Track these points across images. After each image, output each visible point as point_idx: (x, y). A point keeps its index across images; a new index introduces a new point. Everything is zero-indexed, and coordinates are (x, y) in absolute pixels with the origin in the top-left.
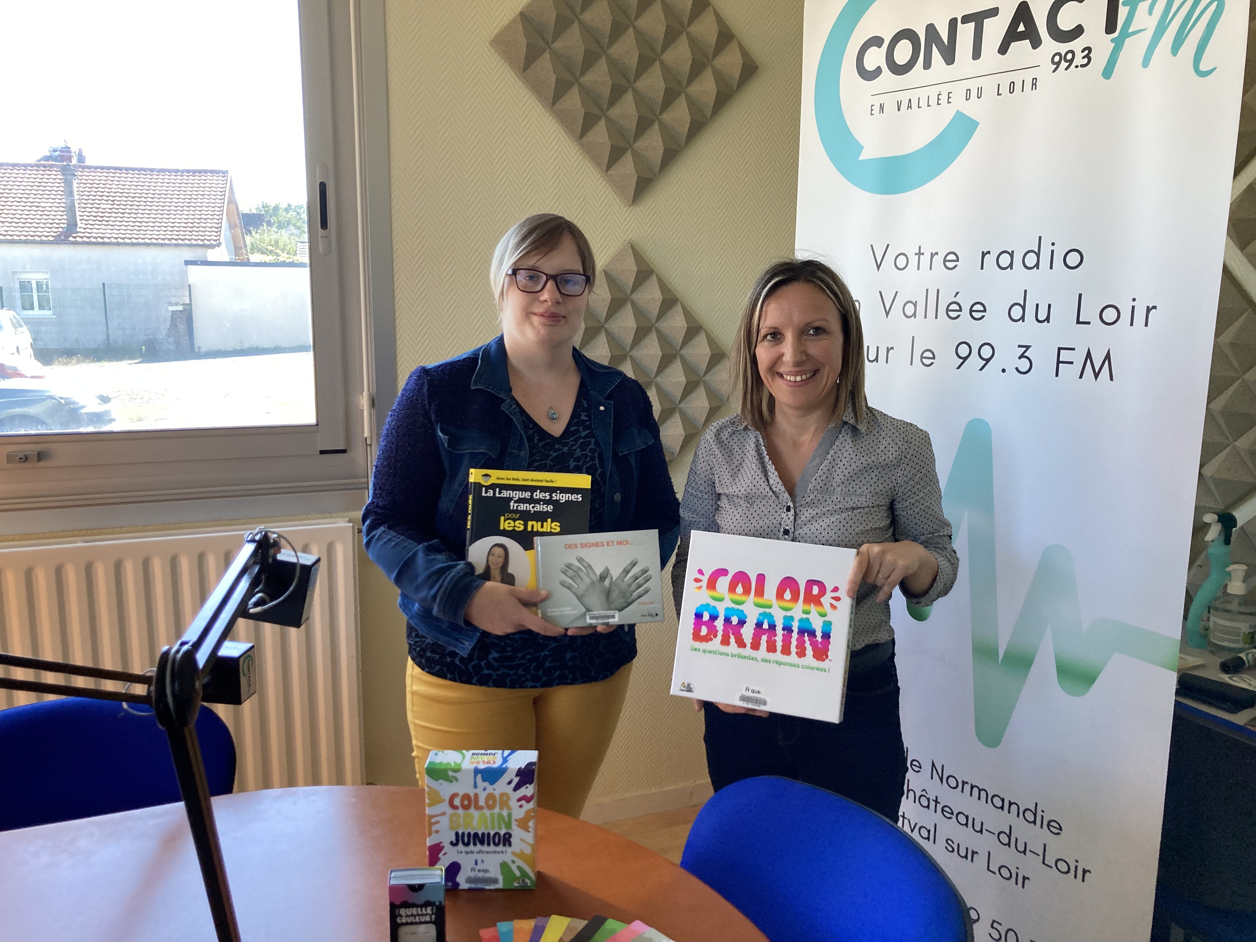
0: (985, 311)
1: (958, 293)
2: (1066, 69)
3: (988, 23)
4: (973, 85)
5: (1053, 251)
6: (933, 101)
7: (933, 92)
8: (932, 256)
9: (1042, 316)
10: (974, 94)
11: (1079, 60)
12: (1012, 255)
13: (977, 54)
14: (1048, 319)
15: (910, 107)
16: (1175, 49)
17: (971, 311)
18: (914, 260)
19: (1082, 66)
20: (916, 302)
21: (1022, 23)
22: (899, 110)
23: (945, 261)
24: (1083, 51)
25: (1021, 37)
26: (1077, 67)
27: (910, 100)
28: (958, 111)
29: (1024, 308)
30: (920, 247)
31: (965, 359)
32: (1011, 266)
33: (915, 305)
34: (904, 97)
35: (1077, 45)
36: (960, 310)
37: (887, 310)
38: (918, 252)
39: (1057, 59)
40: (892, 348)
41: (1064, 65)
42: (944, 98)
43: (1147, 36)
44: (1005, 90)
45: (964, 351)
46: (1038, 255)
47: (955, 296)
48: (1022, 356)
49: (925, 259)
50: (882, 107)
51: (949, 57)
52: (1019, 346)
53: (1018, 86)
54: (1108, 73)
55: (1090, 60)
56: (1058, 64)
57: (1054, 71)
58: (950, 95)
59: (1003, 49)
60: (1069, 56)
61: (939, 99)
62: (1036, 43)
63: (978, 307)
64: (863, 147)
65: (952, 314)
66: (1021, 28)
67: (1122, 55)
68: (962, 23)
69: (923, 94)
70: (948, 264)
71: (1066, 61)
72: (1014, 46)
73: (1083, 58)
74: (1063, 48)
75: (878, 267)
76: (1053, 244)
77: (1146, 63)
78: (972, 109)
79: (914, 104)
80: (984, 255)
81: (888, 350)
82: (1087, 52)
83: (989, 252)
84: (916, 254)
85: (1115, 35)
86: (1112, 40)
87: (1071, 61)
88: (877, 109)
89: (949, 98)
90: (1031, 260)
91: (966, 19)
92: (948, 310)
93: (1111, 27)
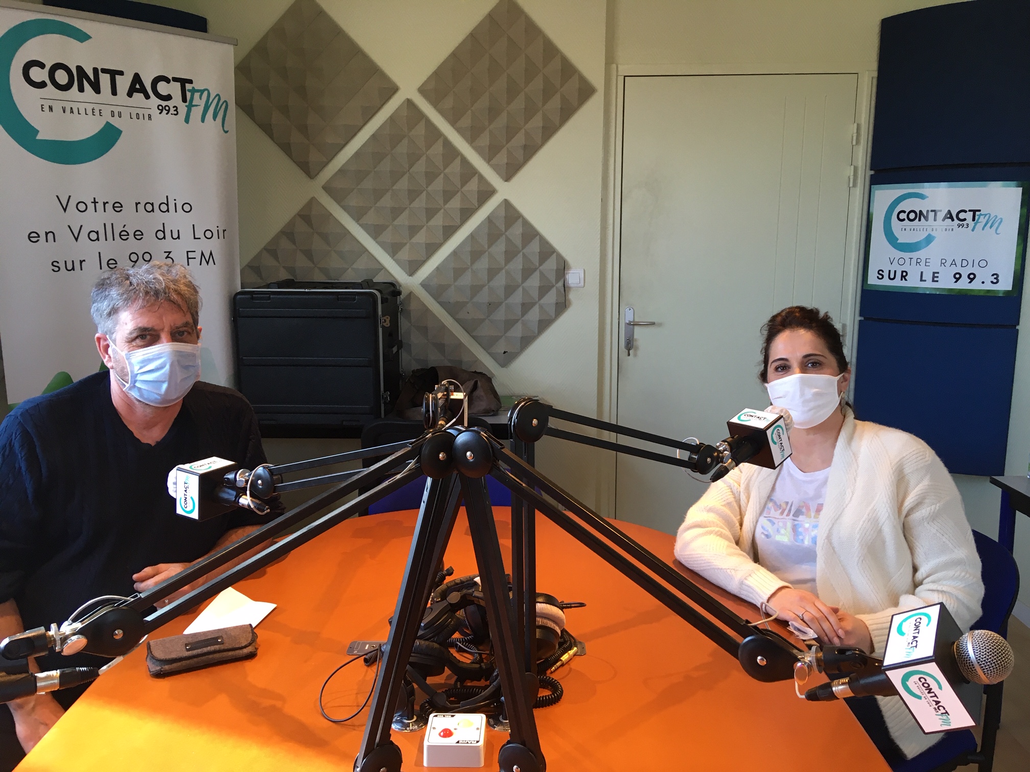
0: (142, 235)
1: (125, 225)
2: (167, 114)
3: (117, 77)
4: (116, 110)
5: (175, 204)
6: (90, 112)
7: (89, 108)
8: (105, 204)
9: (175, 236)
10: (116, 114)
11: (172, 110)
12: (152, 204)
13: (114, 93)
14: (178, 237)
15: (72, 112)
16: (215, 118)
17: (135, 235)
18: (91, 206)
19: (175, 114)
20: (98, 231)
21: (137, 85)
22: (64, 112)
23: (114, 207)
24: (174, 107)
25: (138, 91)
26: (172, 114)
27: (71, 108)
28: (108, 123)
29: (164, 232)
30: (94, 198)
31: (135, 262)
32: (153, 210)
33: (97, 233)
34: (68, 106)
35: (170, 103)
36: (128, 235)
37: (76, 236)
38: (93, 201)
39: (160, 108)
40: (84, 261)
41: (165, 112)
42: (97, 113)
43: (201, 109)
44: (134, 116)
45: (134, 257)
46: (167, 205)
47: (124, 227)
48: (167, 257)
49: (100, 206)
50: (51, 108)
51: (97, 88)
52: (165, 252)
53: (141, 116)
54: (187, 120)
55: (177, 112)
56: (162, 111)
57: (160, 113)
58: (101, 111)
59: (130, 94)
60: (167, 108)
61: (93, 112)
62: (147, 97)
63: (138, 233)
64: (38, 131)
65: (124, 238)
66: (138, 86)
67: (191, 114)
68: (102, 72)
69: (82, 107)
70: (115, 208)
71: (166, 110)
72: (135, 94)
73: (174, 111)
74: (164, 103)
75: (65, 210)
76: (175, 200)
77: (203, 121)
78: (115, 122)
79: (75, 111)
80: (137, 204)
81: (81, 262)
82: (175, 108)
83: (139, 203)
84: (92, 202)
85: (187, 104)
86: (186, 106)
87: (168, 111)
88: (46, 108)
89: (100, 113)
90: (164, 207)
91: (104, 71)
92: (120, 235)
93: (184, 100)
